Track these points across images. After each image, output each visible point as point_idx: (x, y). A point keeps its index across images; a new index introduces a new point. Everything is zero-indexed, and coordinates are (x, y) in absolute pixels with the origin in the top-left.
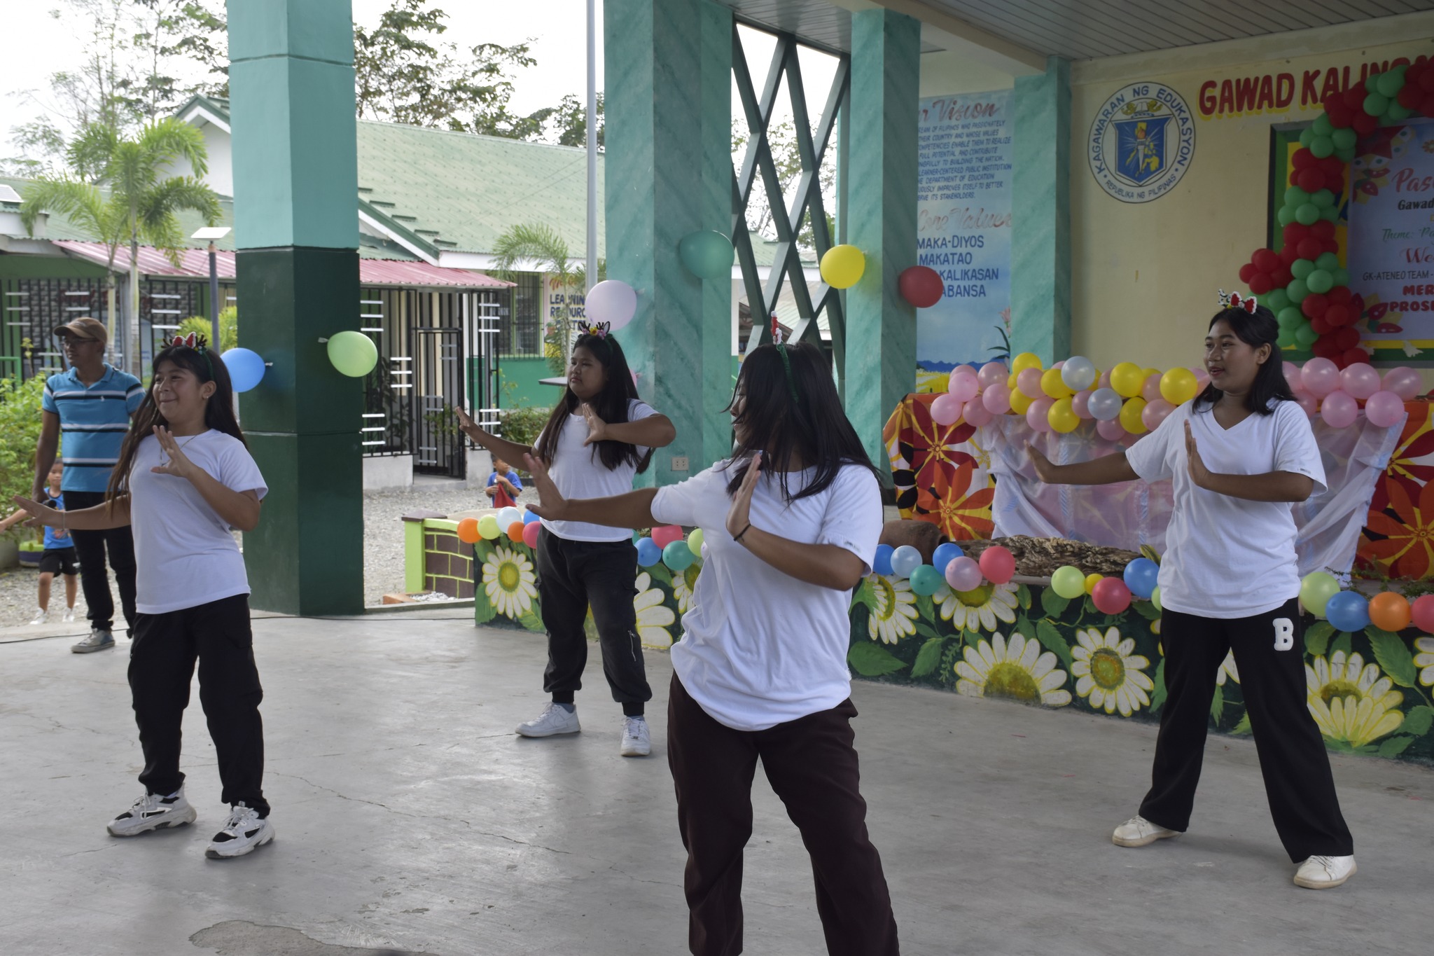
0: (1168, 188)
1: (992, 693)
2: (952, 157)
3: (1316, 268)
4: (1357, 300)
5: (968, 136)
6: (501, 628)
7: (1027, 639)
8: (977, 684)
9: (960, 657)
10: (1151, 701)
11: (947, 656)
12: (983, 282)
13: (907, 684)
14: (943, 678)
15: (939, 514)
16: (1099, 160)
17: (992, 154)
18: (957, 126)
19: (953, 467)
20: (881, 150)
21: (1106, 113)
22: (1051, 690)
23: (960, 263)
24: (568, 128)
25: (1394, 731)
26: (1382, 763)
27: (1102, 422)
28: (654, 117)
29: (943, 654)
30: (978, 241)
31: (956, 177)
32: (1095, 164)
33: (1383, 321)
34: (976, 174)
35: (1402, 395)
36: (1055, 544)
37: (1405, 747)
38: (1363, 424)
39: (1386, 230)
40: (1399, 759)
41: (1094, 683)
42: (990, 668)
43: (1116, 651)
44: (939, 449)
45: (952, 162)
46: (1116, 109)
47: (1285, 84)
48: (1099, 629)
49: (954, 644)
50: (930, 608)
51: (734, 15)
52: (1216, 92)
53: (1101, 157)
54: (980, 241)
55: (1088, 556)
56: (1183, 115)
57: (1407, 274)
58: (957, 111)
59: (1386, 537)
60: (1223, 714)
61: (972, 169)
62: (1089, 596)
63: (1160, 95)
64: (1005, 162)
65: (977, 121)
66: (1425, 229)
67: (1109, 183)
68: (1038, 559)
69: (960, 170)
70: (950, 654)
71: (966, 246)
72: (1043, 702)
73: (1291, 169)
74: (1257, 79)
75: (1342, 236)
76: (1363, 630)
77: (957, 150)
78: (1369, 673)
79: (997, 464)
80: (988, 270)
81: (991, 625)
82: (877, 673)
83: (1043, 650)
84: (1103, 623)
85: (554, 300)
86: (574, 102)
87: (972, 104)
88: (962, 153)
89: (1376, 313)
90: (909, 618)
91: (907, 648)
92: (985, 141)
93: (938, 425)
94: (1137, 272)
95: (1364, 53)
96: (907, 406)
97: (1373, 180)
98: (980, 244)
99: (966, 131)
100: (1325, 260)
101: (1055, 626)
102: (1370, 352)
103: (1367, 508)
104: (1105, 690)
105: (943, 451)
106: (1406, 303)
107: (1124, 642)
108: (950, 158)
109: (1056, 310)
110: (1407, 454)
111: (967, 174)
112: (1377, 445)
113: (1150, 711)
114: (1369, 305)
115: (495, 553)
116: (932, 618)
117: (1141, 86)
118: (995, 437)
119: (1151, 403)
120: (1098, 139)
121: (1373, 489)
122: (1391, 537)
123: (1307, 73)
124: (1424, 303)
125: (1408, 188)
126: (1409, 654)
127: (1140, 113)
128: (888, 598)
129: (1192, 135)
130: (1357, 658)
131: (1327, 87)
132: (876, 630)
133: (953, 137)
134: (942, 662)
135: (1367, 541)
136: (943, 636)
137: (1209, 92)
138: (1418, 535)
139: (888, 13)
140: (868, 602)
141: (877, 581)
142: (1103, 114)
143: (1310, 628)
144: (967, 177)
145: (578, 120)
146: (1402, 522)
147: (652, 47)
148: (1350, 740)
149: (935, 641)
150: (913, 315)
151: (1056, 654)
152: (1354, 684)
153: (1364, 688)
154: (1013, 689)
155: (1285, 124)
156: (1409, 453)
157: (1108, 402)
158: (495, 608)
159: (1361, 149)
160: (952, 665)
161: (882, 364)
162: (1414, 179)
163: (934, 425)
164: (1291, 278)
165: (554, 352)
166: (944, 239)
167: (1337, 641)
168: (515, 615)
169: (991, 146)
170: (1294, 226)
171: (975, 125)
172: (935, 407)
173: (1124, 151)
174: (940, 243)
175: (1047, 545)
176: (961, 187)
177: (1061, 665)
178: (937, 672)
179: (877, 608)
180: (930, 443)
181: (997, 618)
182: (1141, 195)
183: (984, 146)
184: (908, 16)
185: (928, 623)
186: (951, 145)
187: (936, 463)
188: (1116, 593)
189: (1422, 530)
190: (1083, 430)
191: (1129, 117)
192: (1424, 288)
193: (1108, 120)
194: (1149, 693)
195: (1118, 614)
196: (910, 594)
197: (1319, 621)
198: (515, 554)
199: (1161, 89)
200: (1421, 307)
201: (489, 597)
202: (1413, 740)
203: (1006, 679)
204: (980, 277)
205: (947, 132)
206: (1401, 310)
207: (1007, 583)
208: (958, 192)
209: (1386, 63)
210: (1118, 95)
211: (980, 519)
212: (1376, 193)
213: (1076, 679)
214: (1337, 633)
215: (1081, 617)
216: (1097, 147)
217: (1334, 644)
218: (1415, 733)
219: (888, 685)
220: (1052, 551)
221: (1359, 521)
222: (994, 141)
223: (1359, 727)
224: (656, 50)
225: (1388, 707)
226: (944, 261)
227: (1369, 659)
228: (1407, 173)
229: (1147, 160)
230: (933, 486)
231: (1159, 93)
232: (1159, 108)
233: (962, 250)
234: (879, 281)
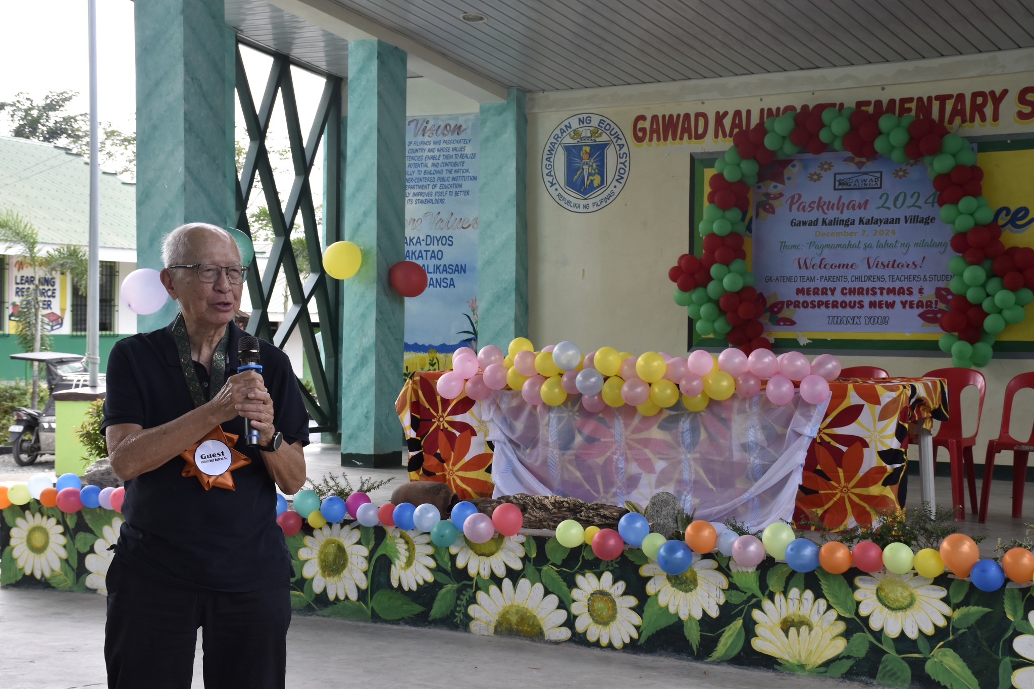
0: (608, 202)
1: (502, 631)
2: (425, 168)
3: (729, 272)
4: (761, 298)
5: (438, 151)
6: (28, 588)
7: (533, 584)
8: (488, 624)
9: (473, 600)
10: (640, 634)
11: (462, 600)
12: (452, 276)
13: (425, 626)
14: (458, 620)
15: (444, 476)
16: (551, 176)
17: (460, 167)
18: (430, 142)
19: (455, 434)
20: (375, 160)
21: (557, 137)
22: (553, 627)
23: (433, 259)
24: (22, 122)
25: (839, 655)
26: (830, 682)
27: (586, 397)
28: (185, 124)
29: (458, 598)
30: (448, 241)
31: (429, 185)
32: (548, 179)
33: (780, 315)
34: (446, 183)
35: (826, 377)
36: (553, 501)
37: (848, 668)
38: (798, 402)
39: (782, 242)
40: (843, 678)
41: (591, 620)
42: (500, 610)
43: (610, 592)
44: (443, 420)
45: (425, 172)
46: (564, 134)
47: (701, 121)
48: (595, 573)
49: (468, 589)
50: (447, 558)
51: (236, 36)
52: (647, 124)
53: (552, 173)
54: (449, 241)
55: (582, 511)
56: (620, 142)
57: (799, 278)
58: (429, 130)
59: (817, 492)
60: (700, 644)
61: (443, 179)
62: (586, 545)
63: (601, 125)
64: (471, 175)
65: (446, 138)
66: (811, 243)
67: (559, 195)
68: (539, 514)
69: (432, 180)
70: (464, 598)
71: (438, 245)
72: (546, 638)
73: (707, 189)
74: (679, 116)
75: (748, 245)
76: (814, 570)
77: (430, 163)
78: (818, 606)
79: (495, 434)
80: (457, 265)
81: (501, 572)
82: (398, 617)
83: (547, 592)
84: (599, 568)
85: (19, 281)
86: (28, 99)
87: (443, 125)
88: (434, 165)
89: (776, 309)
90: (428, 568)
91: (426, 593)
92: (454, 156)
93: (441, 397)
94: (584, 270)
95: (761, 100)
96: (414, 382)
97: (771, 202)
98: (450, 243)
99: (437, 146)
100: (737, 265)
101: (557, 571)
102: (772, 341)
103: (801, 470)
104: (600, 626)
105: (447, 422)
106: (799, 302)
107: (616, 585)
108: (423, 169)
109: (516, 301)
110: (830, 426)
111: (439, 183)
112: (808, 418)
113: (639, 643)
114: (770, 302)
115: (24, 517)
116: (448, 567)
117: (585, 116)
118: (493, 408)
119: (628, 382)
120: (550, 158)
121: (806, 454)
122: (821, 492)
123: (718, 113)
124: (812, 302)
125: (798, 210)
126: (850, 590)
127: (584, 138)
128: (408, 550)
129: (628, 159)
130: (809, 594)
131: (733, 126)
132: (397, 579)
133: (426, 151)
134: (457, 605)
135: (802, 494)
136: (458, 582)
137: (641, 124)
138: (841, 491)
139: (380, 44)
140: (390, 554)
141: (398, 535)
142: (554, 138)
143: (771, 569)
144: (438, 186)
145: (31, 115)
146: (830, 480)
147: (182, 61)
148: (804, 663)
149: (451, 587)
150: (402, 303)
151: (558, 596)
152: (807, 616)
153: (815, 619)
154: (521, 628)
155: (702, 153)
156: (832, 425)
157: (593, 380)
158: (22, 569)
159: (762, 177)
160: (466, 608)
161: (376, 345)
162: (802, 203)
163: (439, 399)
164: (710, 279)
165: (23, 329)
166: (419, 238)
167: (793, 580)
168: (43, 575)
169: (459, 160)
170: (712, 236)
171: (445, 142)
172: (440, 384)
173: (571, 169)
174: (414, 241)
175: (546, 502)
176: (434, 194)
177: (562, 605)
178: (452, 614)
179: (398, 558)
180: (435, 414)
181: (506, 566)
182: (586, 207)
183: (453, 160)
184: (397, 47)
185: (444, 571)
186: (424, 158)
187: (440, 432)
188: (612, 542)
189: (844, 487)
190: (569, 403)
191: (576, 141)
192: (812, 290)
193: (558, 143)
194: (637, 628)
195: (612, 561)
196: (429, 546)
197: (778, 563)
198: (45, 518)
199: (602, 120)
200: (810, 305)
201: (16, 559)
202: (855, 661)
203: (514, 619)
204: (451, 271)
205: (421, 147)
206: (795, 307)
207: (516, 535)
208: (430, 198)
209: (778, 109)
210: (566, 123)
211: (477, 480)
212: (773, 212)
213: (575, 617)
214: (793, 573)
215: (580, 563)
216: (549, 165)
217: (790, 583)
218: (856, 656)
219: (407, 628)
220: (551, 507)
221: (797, 479)
222: (462, 156)
223: (811, 652)
224: (186, 64)
225: (834, 635)
226: (419, 257)
227: (818, 595)
228: (797, 197)
229: (591, 178)
230: (438, 451)
231: (600, 122)
232: (600, 135)
233: (435, 248)
234: (373, 273)
